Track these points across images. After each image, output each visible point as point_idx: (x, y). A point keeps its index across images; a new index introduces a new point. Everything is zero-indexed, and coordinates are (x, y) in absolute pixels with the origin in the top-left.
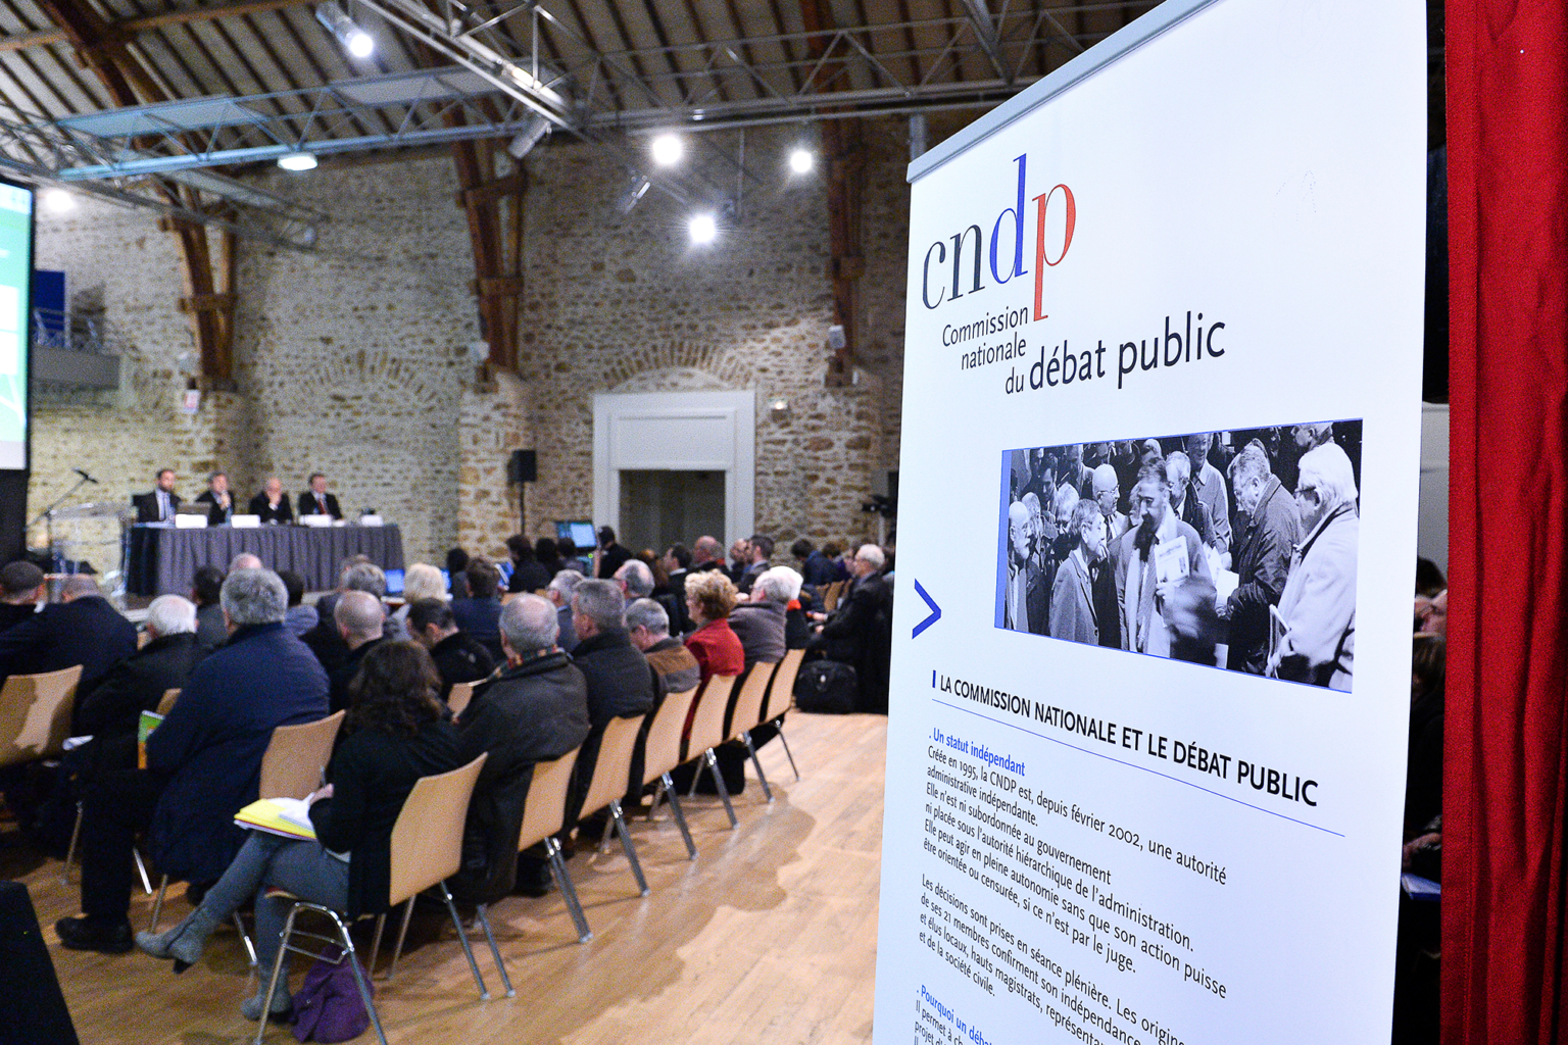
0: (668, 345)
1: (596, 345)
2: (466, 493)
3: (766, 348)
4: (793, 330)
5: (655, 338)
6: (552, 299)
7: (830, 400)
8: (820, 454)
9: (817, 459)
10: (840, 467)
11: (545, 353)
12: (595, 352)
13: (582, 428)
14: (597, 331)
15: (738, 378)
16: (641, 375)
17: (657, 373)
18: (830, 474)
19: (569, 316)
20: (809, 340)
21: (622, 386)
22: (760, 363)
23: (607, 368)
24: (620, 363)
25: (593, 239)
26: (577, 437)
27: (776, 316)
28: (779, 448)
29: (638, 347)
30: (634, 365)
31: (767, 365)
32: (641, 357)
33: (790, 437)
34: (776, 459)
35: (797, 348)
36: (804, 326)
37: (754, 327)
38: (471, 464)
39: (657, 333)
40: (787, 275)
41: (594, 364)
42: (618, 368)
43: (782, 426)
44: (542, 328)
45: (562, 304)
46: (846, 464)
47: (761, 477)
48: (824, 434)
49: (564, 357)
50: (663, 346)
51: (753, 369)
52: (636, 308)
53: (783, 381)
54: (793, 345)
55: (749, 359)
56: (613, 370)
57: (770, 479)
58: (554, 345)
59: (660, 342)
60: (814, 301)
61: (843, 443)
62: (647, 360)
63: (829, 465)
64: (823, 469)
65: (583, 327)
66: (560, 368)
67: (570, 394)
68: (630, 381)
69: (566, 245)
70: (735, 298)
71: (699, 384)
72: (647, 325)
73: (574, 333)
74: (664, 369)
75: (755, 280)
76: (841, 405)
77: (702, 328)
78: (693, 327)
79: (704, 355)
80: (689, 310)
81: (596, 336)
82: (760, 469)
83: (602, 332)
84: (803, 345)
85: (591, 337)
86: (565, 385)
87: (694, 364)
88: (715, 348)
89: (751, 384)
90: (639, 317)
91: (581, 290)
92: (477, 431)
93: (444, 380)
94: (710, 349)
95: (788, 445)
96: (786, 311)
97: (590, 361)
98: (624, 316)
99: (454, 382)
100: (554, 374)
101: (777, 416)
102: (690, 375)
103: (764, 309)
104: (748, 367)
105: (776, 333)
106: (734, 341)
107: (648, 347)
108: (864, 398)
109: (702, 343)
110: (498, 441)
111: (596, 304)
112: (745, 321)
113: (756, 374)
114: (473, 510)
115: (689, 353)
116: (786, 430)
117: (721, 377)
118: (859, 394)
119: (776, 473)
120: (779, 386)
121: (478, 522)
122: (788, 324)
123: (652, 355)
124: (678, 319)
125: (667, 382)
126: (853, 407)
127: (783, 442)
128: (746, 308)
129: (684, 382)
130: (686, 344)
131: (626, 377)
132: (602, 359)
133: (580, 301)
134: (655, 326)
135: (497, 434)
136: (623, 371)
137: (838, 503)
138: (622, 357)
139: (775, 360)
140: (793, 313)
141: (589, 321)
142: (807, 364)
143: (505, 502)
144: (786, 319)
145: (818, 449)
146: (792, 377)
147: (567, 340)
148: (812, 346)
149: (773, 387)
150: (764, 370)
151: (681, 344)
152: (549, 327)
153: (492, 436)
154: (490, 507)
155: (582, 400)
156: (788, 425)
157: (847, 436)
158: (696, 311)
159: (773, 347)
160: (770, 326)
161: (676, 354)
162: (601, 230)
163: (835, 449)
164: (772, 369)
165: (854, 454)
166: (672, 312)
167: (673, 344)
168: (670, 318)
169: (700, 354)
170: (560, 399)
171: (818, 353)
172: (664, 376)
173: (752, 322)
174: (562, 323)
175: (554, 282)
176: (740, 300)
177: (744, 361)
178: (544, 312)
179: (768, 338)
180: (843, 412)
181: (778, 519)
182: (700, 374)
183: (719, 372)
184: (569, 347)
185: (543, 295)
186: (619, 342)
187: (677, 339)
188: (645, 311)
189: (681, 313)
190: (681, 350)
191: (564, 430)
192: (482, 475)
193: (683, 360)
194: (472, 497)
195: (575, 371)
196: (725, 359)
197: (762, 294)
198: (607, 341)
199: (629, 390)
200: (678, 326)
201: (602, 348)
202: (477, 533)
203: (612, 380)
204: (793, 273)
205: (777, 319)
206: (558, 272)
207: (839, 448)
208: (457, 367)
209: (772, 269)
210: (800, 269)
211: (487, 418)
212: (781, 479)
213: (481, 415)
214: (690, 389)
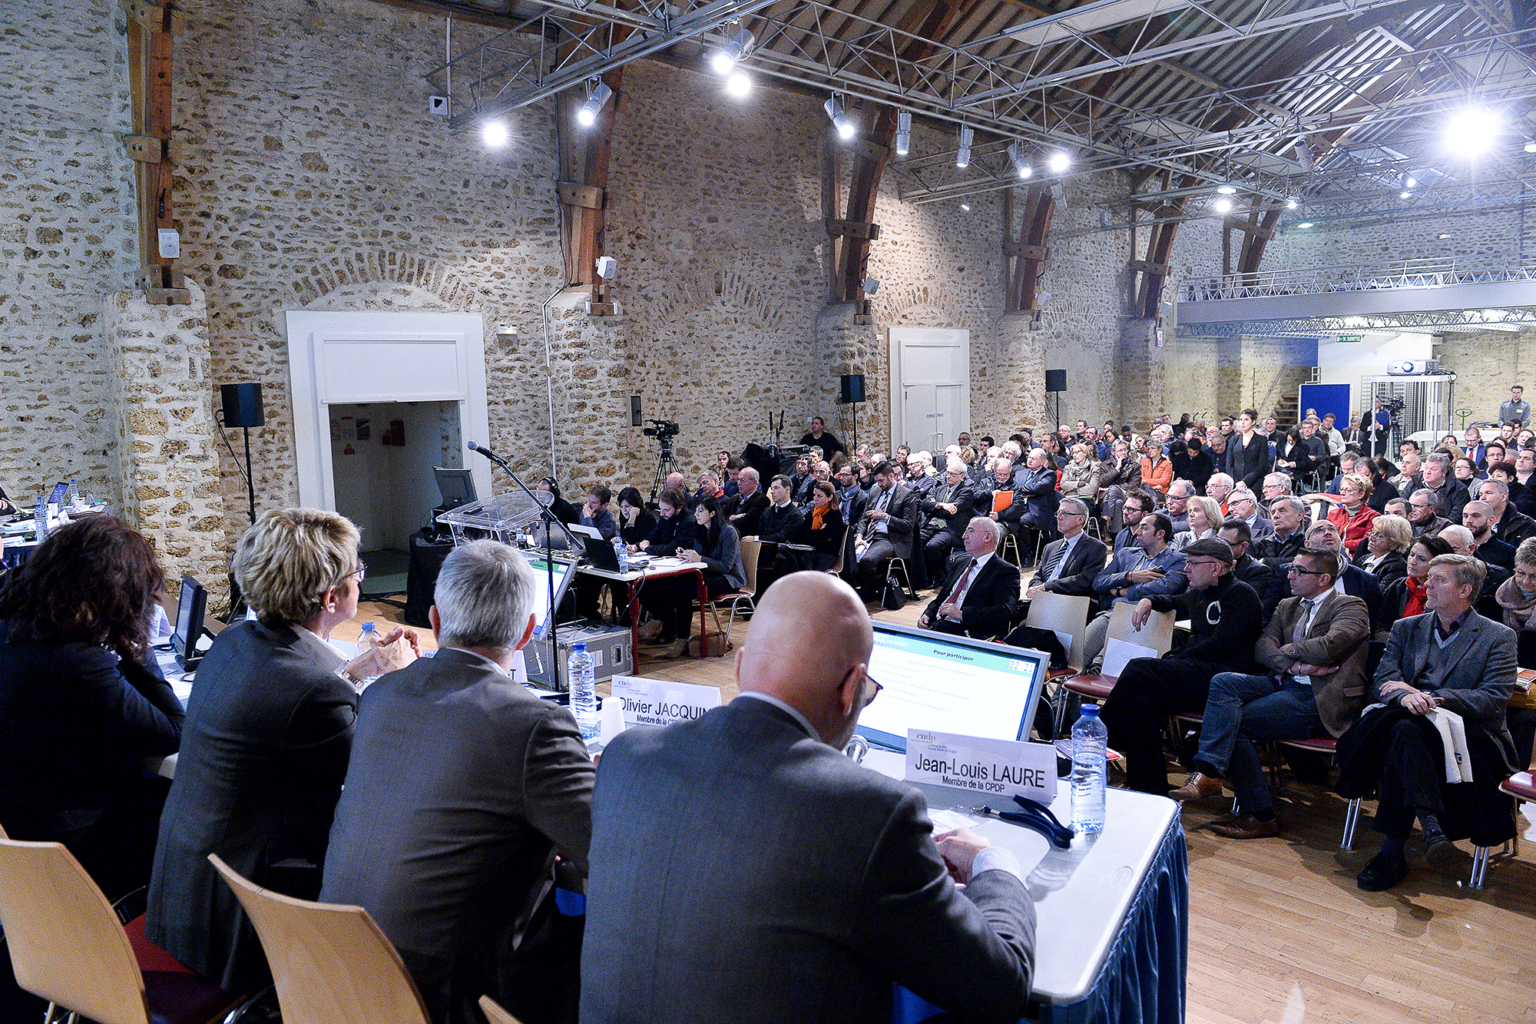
0: (376, 254)
1: (279, 246)
2: (147, 448)
3: (488, 268)
4: (513, 252)
5: (360, 245)
6: (205, 178)
7: (592, 328)
8: (585, 382)
9: (584, 386)
10: (604, 394)
11: (201, 249)
12: (279, 254)
13: (268, 353)
14: (279, 228)
15: (459, 298)
16: (345, 288)
17: (366, 288)
18: (596, 401)
19: (235, 203)
20: (528, 264)
21: (321, 301)
22: (482, 284)
23: (299, 278)
24: (315, 272)
25: (263, 105)
26: (262, 364)
27: (495, 235)
28: (506, 375)
29: (337, 254)
30: (336, 278)
31: (489, 286)
32: (342, 266)
33: (518, 364)
34: (505, 387)
35: (518, 271)
36: (524, 248)
37: (474, 244)
38: (151, 404)
39: (361, 240)
40: (503, 192)
41: (277, 271)
42: (312, 279)
43: (508, 354)
44: (194, 217)
45: (223, 186)
46: (609, 391)
47: (492, 407)
48: (588, 362)
49: (232, 258)
50: (370, 256)
51: (475, 289)
52: (332, 204)
53: (507, 305)
54: (514, 268)
55: (472, 279)
56: (306, 280)
57: (501, 408)
58: (215, 239)
59: (365, 250)
60: (531, 223)
61: (604, 371)
62: (352, 272)
63: (595, 393)
64: (590, 397)
65: (256, 221)
66: (225, 271)
67: (247, 307)
68: (330, 296)
69: (221, 108)
70: (451, 209)
71: (418, 304)
72: (347, 228)
73: (245, 227)
74: (373, 283)
75: (471, 191)
76: (603, 333)
77: (415, 239)
78: (406, 237)
79: (420, 272)
80: (399, 215)
81: (279, 235)
82: (491, 398)
83: (287, 230)
84: (524, 268)
85: (272, 235)
86: (236, 296)
87: (409, 281)
88: (431, 264)
89: (474, 306)
90: (335, 217)
91: (252, 171)
92: (159, 357)
93: (21, 277)
94: (427, 265)
95: (516, 372)
96: (504, 230)
97: (272, 266)
98: (316, 214)
99: (43, 283)
100: (218, 280)
101: (505, 341)
102: (406, 293)
103: (482, 226)
104: (470, 288)
105: (496, 253)
106: (454, 258)
107: (351, 255)
108: (621, 327)
109: (418, 257)
110: (193, 372)
111: (276, 193)
112: (464, 237)
113: (479, 296)
114: (162, 470)
115: (402, 267)
116: (513, 356)
117: (442, 297)
118: (616, 323)
119: (506, 402)
120: (503, 310)
121: (171, 487)
122: (508, 245)
123: (356, 265)
124: (385, 226)
125: (379, 299)
126: (613, 337)
127: (512, 369)
128: (465, 223)
129: (399, 300)
130: (399, 255)
131: (325, 291)
132: (290, 265)
133: (252, 186)
134: (358, 231)
135: (192, 364)
136: (320, 282)
137: (604, 429)
138: (316, 264)
139: (497, 282)
140: (512, 233)
141: (266, 213)
142: (529, 289)
143: (213, 454)
144: (504, 238)
145: (585, 377)
146: (515, 301)
147: (235, 236)
148: (533, 270)
149: (497, 312)
150: (486, 292)
151: (393, 254)
152: (205, 215)
153: (186, 365)
154: (190, 465)
155: (266, 318)
156: (514, 351)
157: (608, 364)
158: (408, 218)
159: (495, 268)
160: (490, 245)
161: (388, 268)
162: (274, 95)
163: (599, 376)
164: (495, 291)
165: (614, 381)
166: (379, 216)
167: (382, 254)
168: (376, 223)
169: (415, 270)
170: (232, 314)
171: (539, 278)
172: (375, 292)
173: (471, 238)
174: (225, 212)
175: (208, 154)
176: (455, 211)
177: (465, 281)
178: (195, 194)
179: (488, 257)
180: (604, 341)
181: (511, 449)
182: (418, 293)
183: (439, 291)
184: (237, 245)
185: (191, 171)
186: (311, 245)
187: (388, 250)
188: (344, 210)
189: (389, 218)
190: (392, 262)
191: (242, 355)
192: (171, 419)
193: (396, 275)
194: (156, 451)
195: (248, 278)
196: (445, 277)
197: (479, 208)
198: (295, 243)
199: (329, 306)
200: (386, 234)
201: (287, 251)
202: (171, 502)
203: (305, 292)
204: (508, 191)
205: (496, 238)
206: (211, 142)
207: (602, 375)
208: (44, 259)
209: (488, 183)
210: (515, 187)
211: (172, 340)
212: (513, 408)
213: (161, 334)
214: (408, 308)
